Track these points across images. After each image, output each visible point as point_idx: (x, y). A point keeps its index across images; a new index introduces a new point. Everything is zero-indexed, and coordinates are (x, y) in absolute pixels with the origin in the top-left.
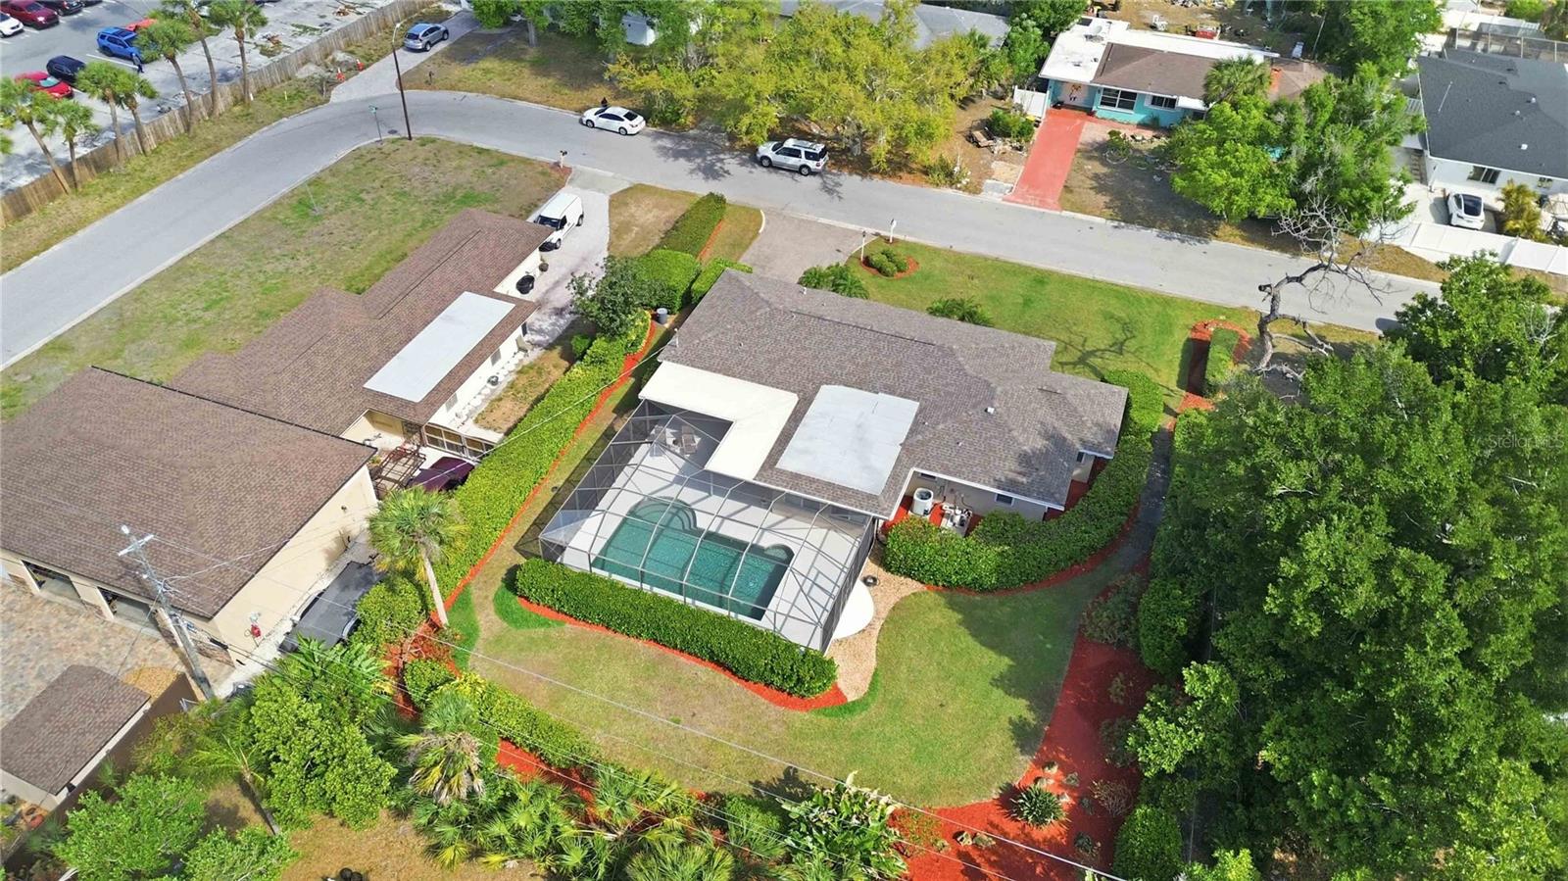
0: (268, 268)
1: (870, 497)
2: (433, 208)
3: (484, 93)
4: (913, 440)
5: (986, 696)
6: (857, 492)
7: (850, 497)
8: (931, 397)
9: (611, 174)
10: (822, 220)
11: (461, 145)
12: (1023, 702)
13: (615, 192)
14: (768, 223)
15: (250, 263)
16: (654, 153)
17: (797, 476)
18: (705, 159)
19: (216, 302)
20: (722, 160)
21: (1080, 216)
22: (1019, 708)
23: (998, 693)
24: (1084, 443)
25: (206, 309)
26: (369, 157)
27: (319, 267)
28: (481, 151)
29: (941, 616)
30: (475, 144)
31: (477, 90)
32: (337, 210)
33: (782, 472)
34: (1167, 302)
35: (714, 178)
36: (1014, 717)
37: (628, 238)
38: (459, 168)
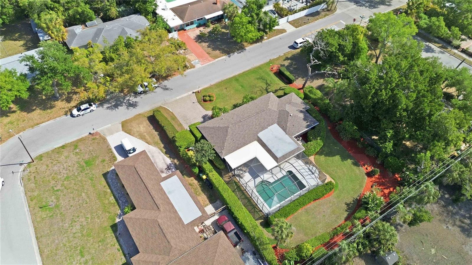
0: (74, 231)
1: (298, 148)
2: (84, 174)
3: (24, 130)
4: (287, 132)
5: (344, 163)
6: (295, 149)
7: (295, 152)
8: (276, 121)
9: (110, 125)
10: (178, 98)
11: (53, 151)
12: (349, 160)
13: (121, 129)
14: (169, 108)
15: (66, 235)
16: (108, 111)
17: (283, 156)
18: (125, 103)
19: (81, 252)
20: (129, 100)
21: (219, 59)
22: (349, 161)
23: (345, 162)
24: (303, 109)
25: (83, 256)
26: (32, 177)
27: (89, 216)
28: (63, 147)
29: (322, 158)
30: (56, 147)
31: (21, 131)
32: (58, 199)
33: (280, 158)
34: (260, 67)
35: (136, 106)
36: (351, 163)
37: (147, 137)
38: (66, 157)
